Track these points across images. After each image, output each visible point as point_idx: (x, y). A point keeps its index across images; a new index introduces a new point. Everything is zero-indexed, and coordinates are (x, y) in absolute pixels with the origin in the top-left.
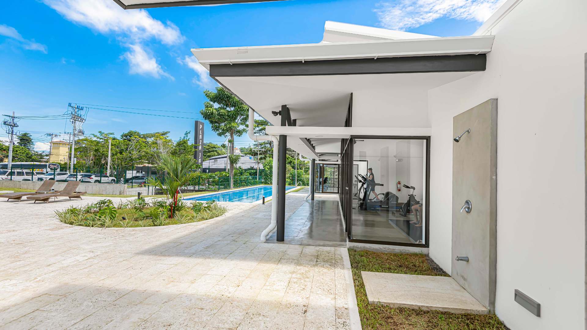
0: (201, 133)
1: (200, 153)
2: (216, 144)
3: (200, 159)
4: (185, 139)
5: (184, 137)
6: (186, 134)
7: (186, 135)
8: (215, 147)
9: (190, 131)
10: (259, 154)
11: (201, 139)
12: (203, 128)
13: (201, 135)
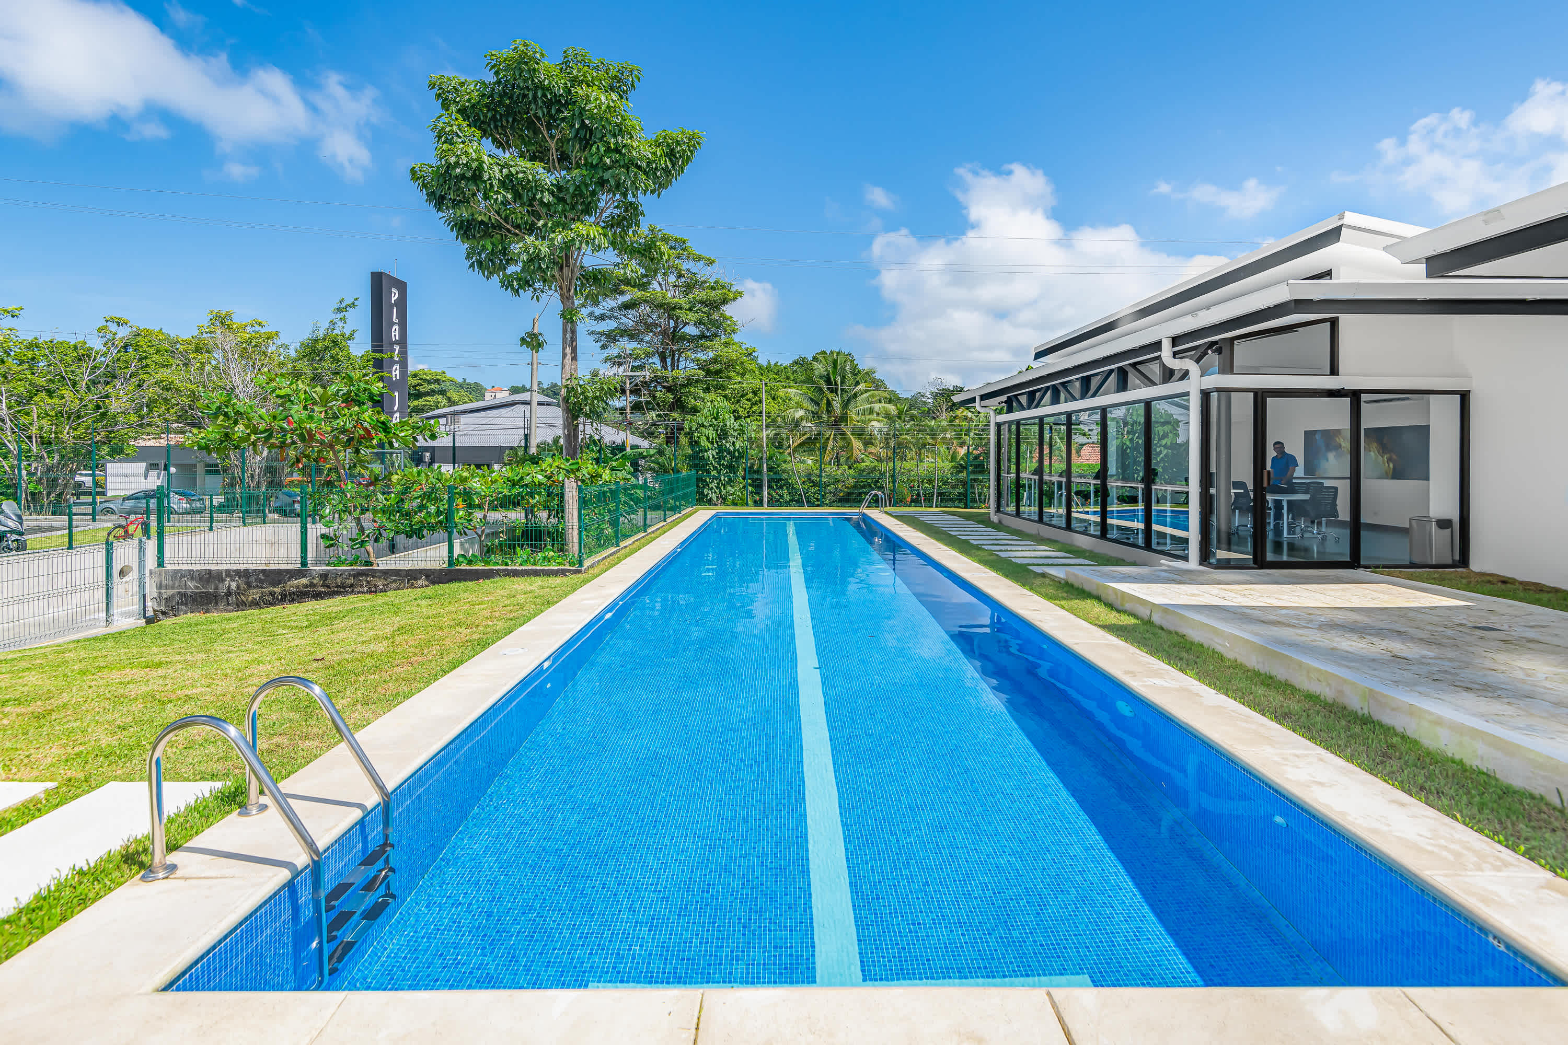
0: (395, 320)
1: (397, 394)
2: (440, 371)
3: (397, 415)
4: (337, 331)
5: (333, 323)
6: (339, 310)
7: (340, 315)
8: (437, 381)
9: (356, 299)
10: (628, 392)
11: (397, 342)
12: (402, 304)
13: (396, 327)
